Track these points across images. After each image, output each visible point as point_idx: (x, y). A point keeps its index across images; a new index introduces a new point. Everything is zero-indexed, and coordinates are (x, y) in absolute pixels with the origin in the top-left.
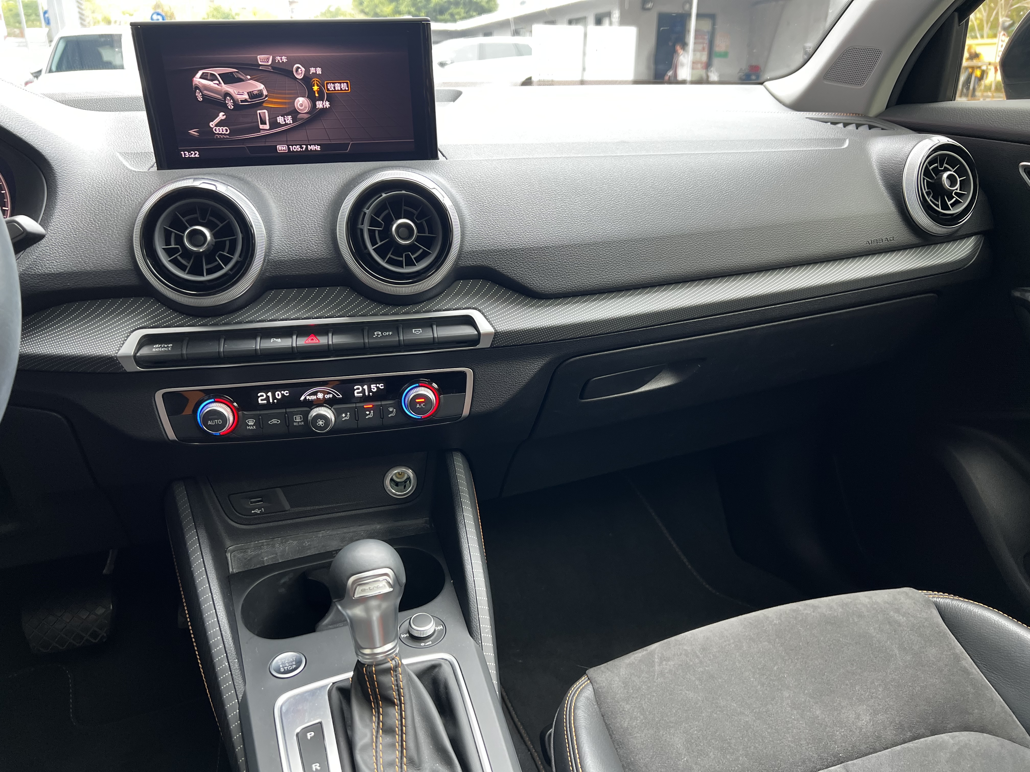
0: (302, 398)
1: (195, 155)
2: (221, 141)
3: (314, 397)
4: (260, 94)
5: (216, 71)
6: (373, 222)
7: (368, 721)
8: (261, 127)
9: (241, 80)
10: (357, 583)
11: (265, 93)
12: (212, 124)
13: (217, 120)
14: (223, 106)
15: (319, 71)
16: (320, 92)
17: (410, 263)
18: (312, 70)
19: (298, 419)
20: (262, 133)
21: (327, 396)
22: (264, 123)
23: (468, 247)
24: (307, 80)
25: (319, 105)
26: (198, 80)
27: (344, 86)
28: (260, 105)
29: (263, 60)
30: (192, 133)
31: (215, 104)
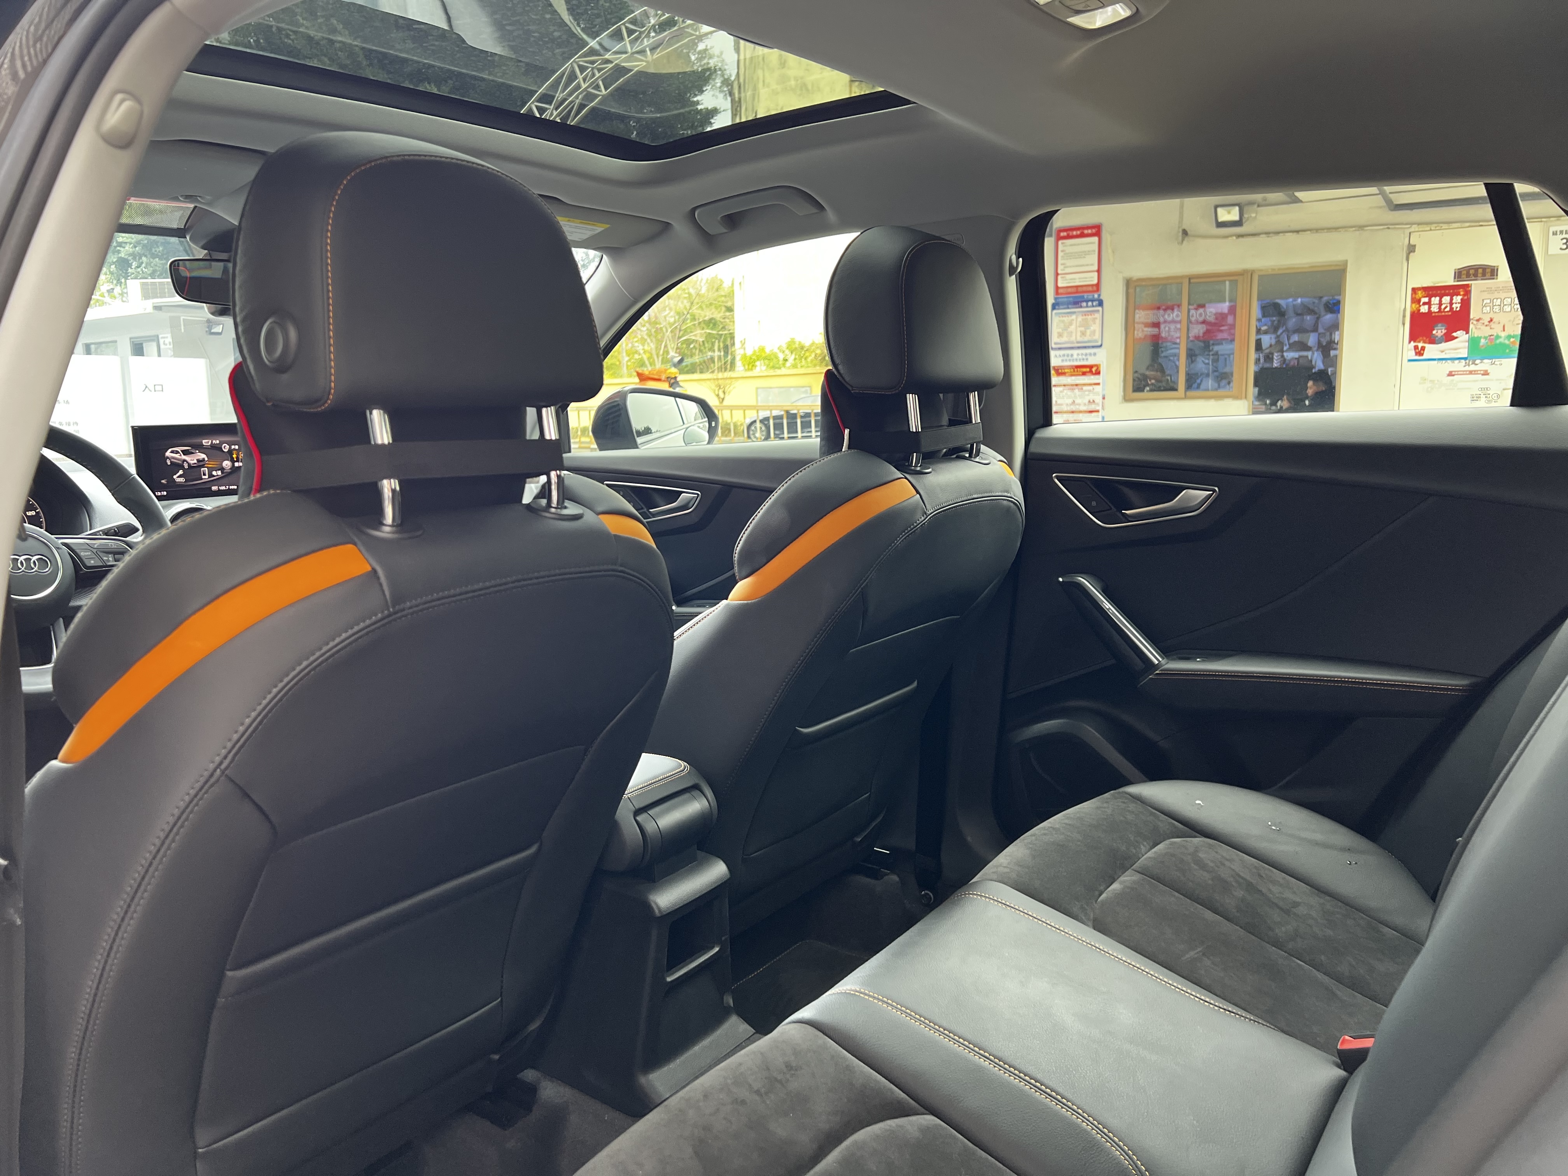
1: (164, 494)
2: (180, 485)
4: (204, 460)
5: (179, 449)
8: (203, 477)
9: (193, 453)
11: (206, 459)
12: (175, 477)
13: (178, 474)
14: (182, 467)
16: (237, 458)
18: (233, 447)
20: (203, 481)
22: (204, 475)
24: (230, 452)
25: (236, 464)
26: (168, 454)
28: (203, 466)
29: (206, 442)
30: (163, 481)
31: (177, 466)
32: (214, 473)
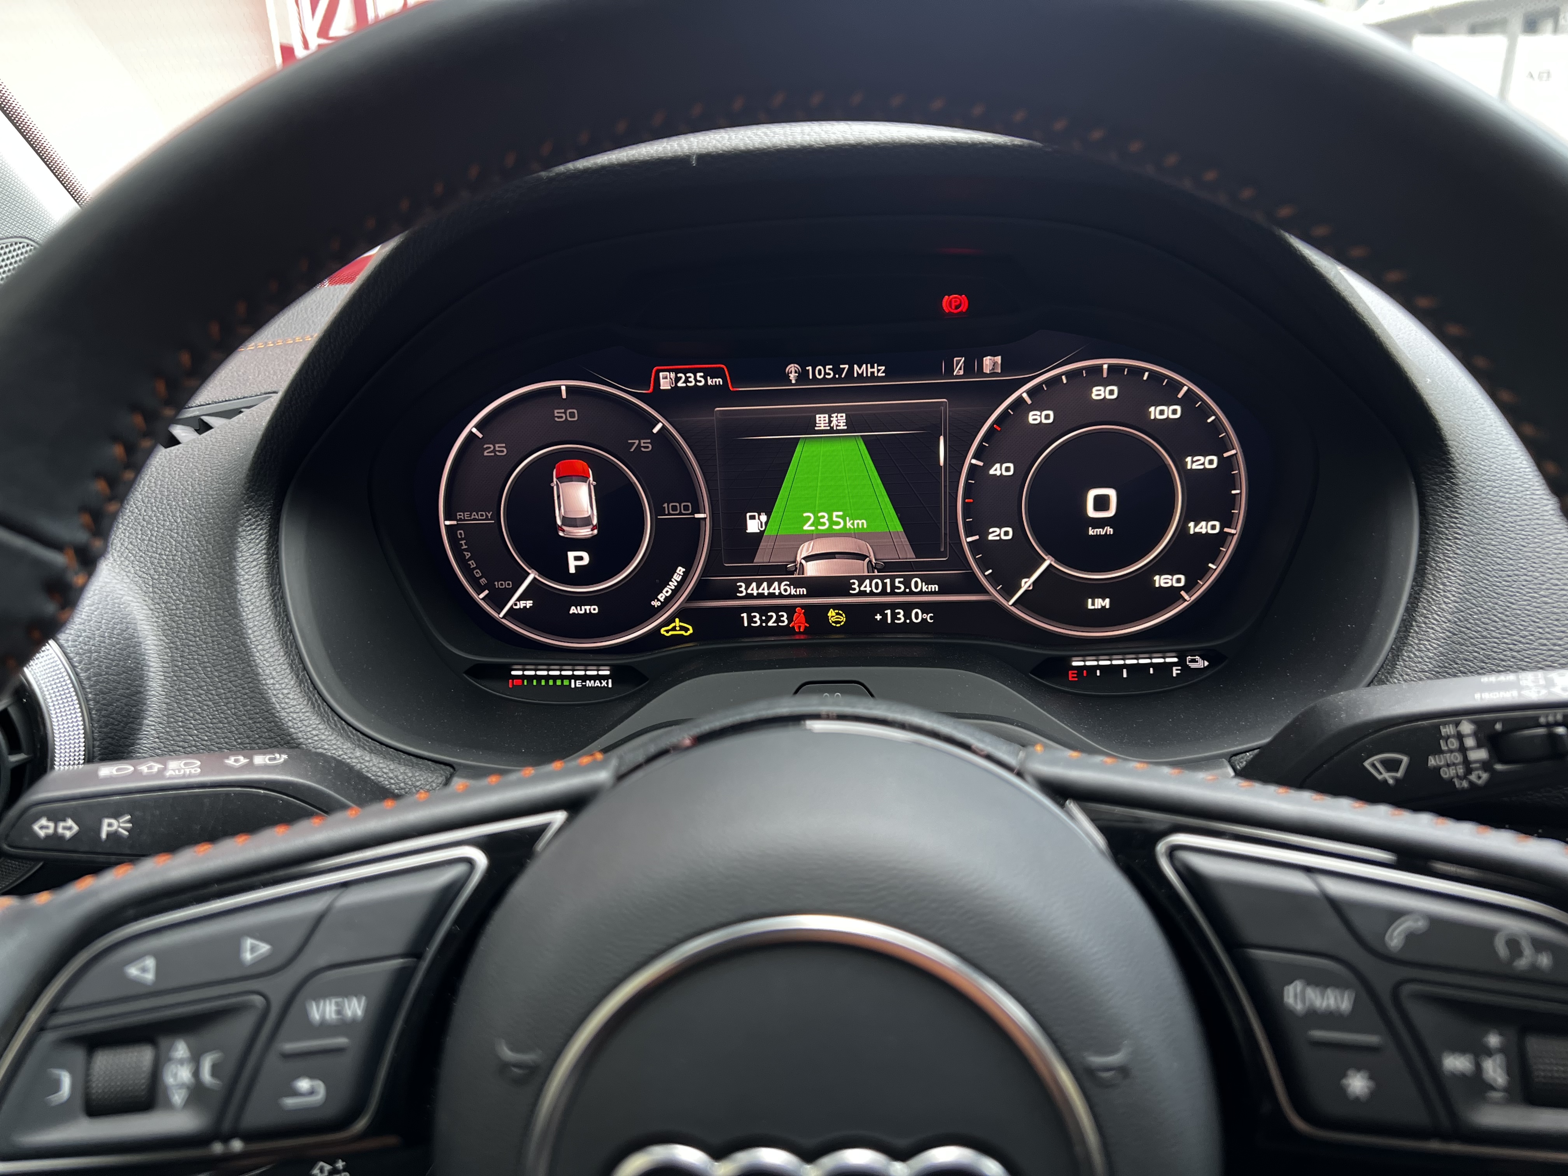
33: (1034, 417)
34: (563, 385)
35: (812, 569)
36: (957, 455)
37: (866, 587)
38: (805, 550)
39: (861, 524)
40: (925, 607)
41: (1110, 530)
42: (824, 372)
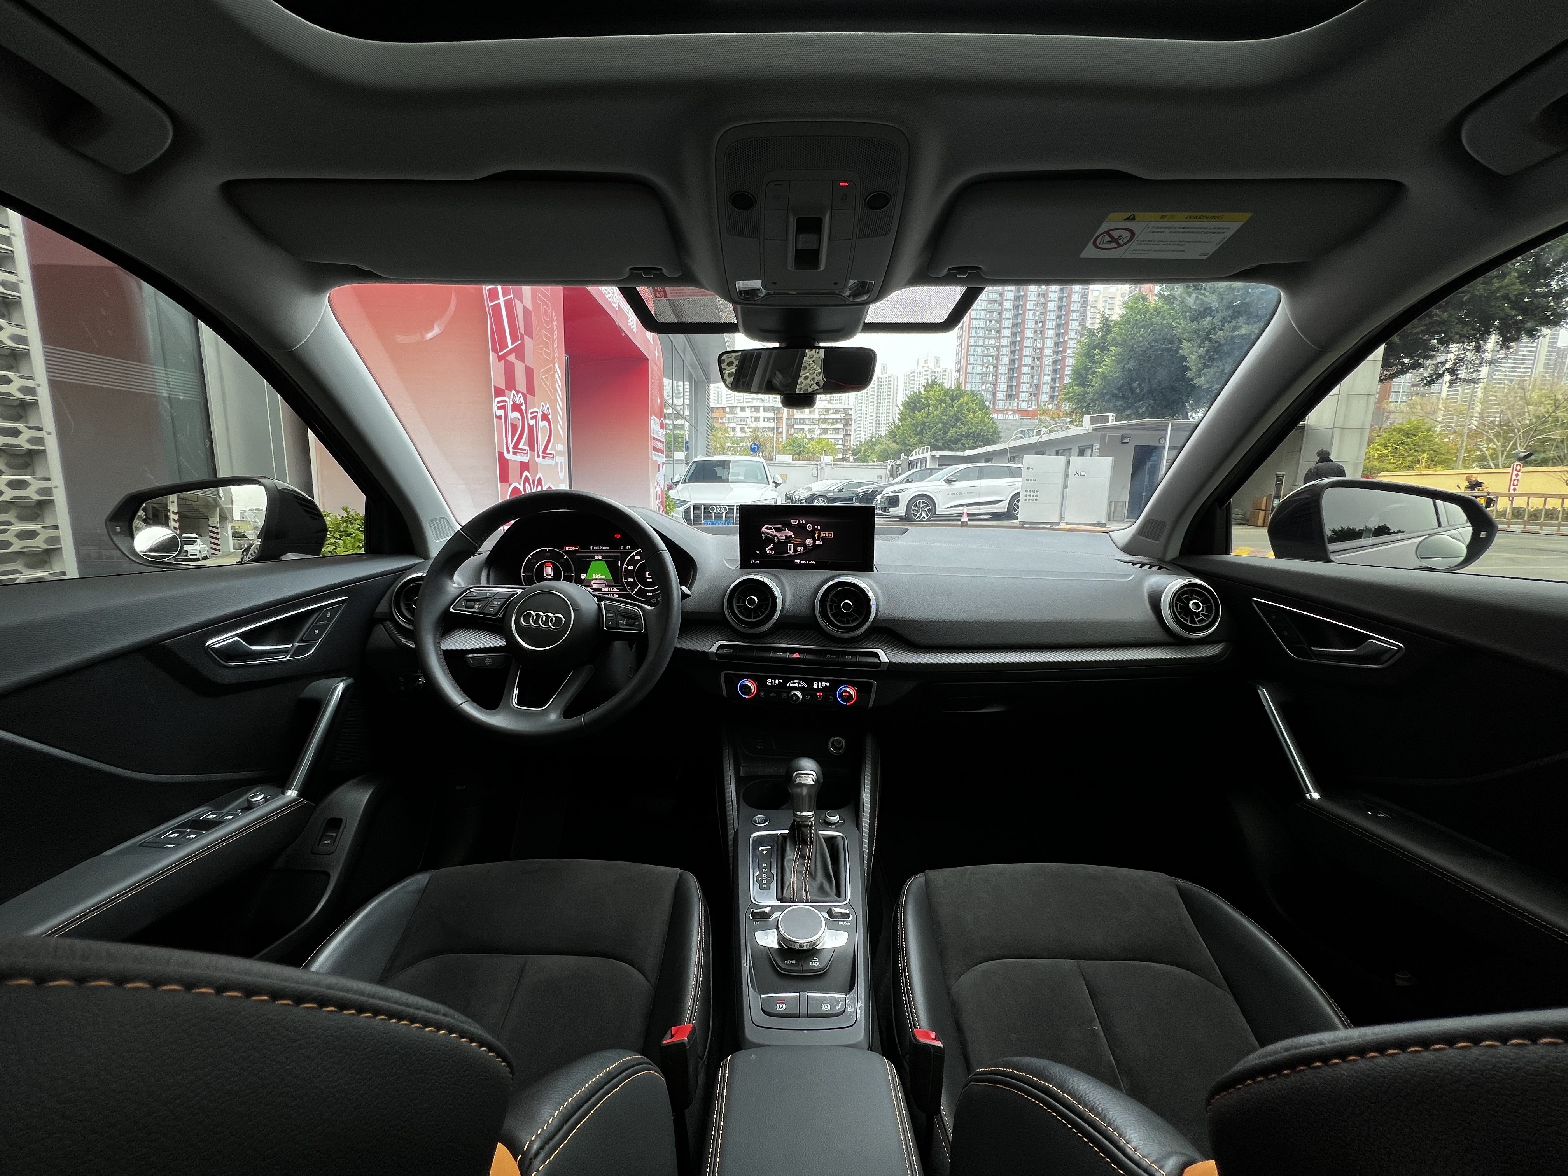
0: (788, 685)
1: (757, 562)
2: (770, 556)
3: (793, 685)
4: (791, 537)
5: (772, 526)
6: (832, 601)
7: (793, 850)
8: (789, 551)
9: (783, 530)
10: (799, 775)
11: (793, 536)
12: (767, 549)
13: (770, 547)
14: (773, 542)
15: (819, 527)
16: (819, 537)
17: (848, 622)
18: (816, 527)
19: (784, 695)
20: (789, 554)
21: (800, 686)
22: (790, 549)
23: (879, 617)
24: (814, 531)
25: (817, 543)
26: (764, 529)
27: (830, 535)
28: (790, 542)
29: (794, 522)
30: (757, 552)
31: (770, 540)
32: (798, 549)
33: (637, 558)
34: (548, 549)
35: (595, 586)
36: (622, 564)
37: (605, 590)
38: (593, 582)
39: (604, 577)
40: (617, 594)
41: (651, 580)
42: (597, 548)
